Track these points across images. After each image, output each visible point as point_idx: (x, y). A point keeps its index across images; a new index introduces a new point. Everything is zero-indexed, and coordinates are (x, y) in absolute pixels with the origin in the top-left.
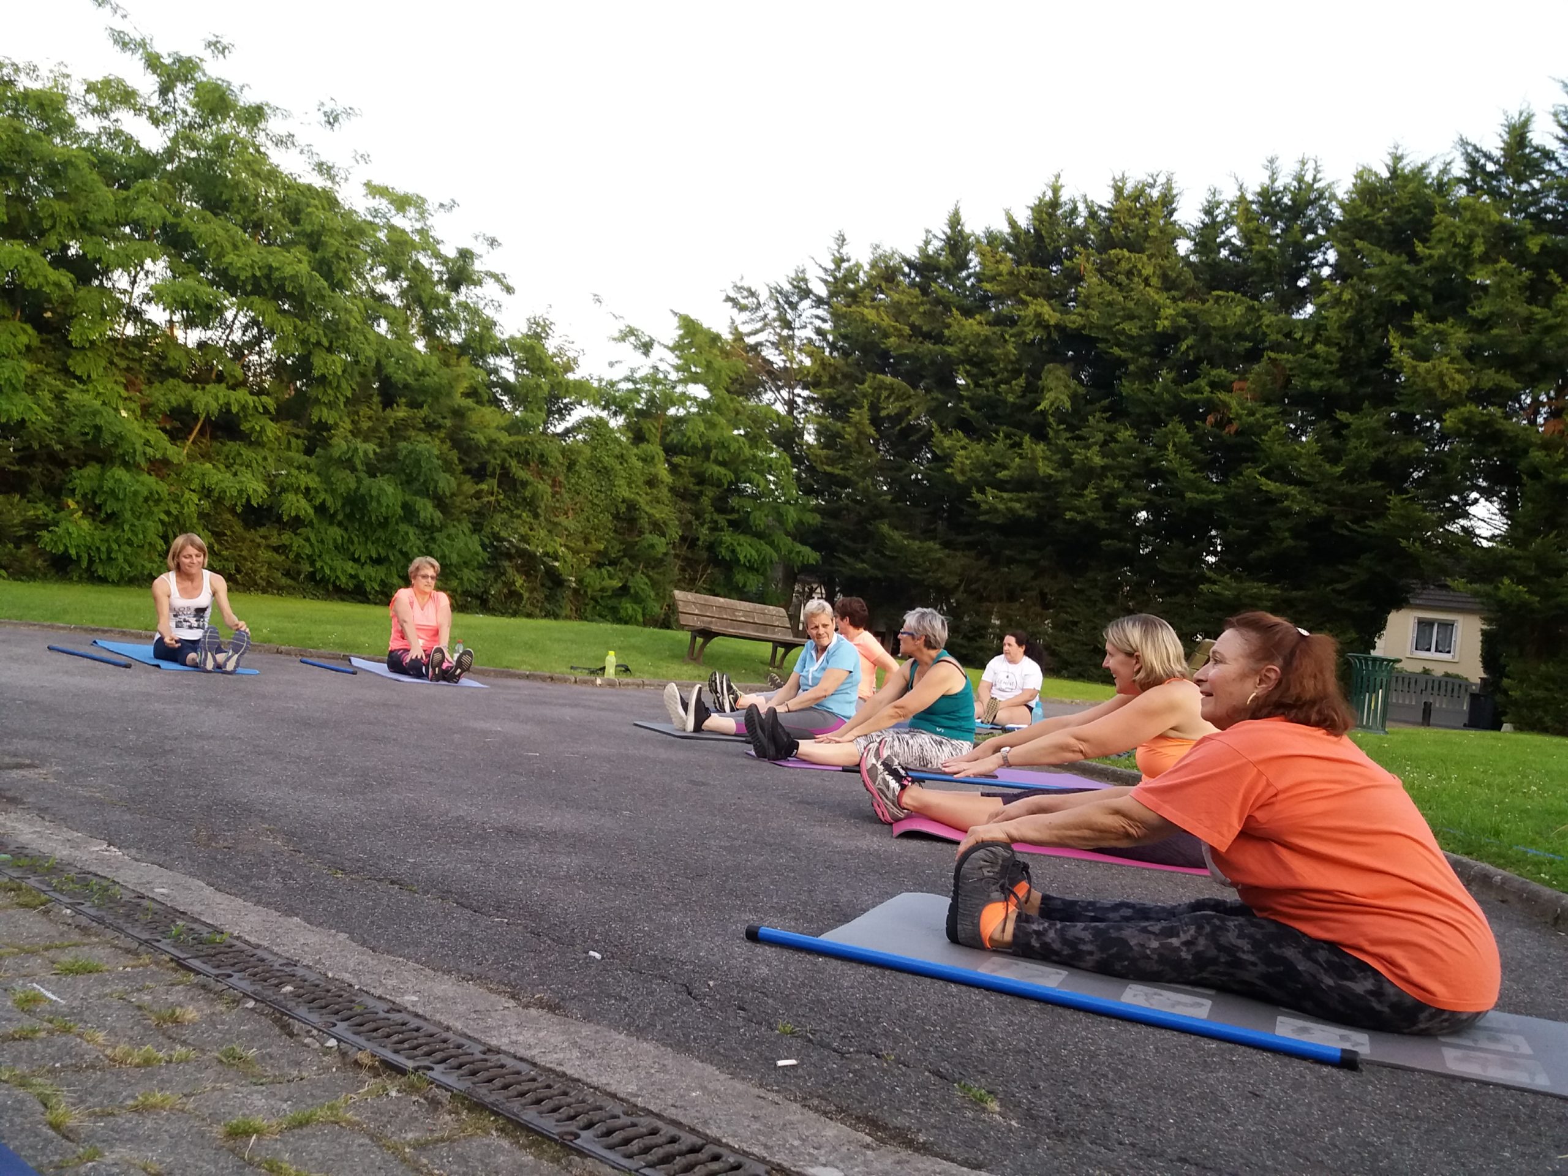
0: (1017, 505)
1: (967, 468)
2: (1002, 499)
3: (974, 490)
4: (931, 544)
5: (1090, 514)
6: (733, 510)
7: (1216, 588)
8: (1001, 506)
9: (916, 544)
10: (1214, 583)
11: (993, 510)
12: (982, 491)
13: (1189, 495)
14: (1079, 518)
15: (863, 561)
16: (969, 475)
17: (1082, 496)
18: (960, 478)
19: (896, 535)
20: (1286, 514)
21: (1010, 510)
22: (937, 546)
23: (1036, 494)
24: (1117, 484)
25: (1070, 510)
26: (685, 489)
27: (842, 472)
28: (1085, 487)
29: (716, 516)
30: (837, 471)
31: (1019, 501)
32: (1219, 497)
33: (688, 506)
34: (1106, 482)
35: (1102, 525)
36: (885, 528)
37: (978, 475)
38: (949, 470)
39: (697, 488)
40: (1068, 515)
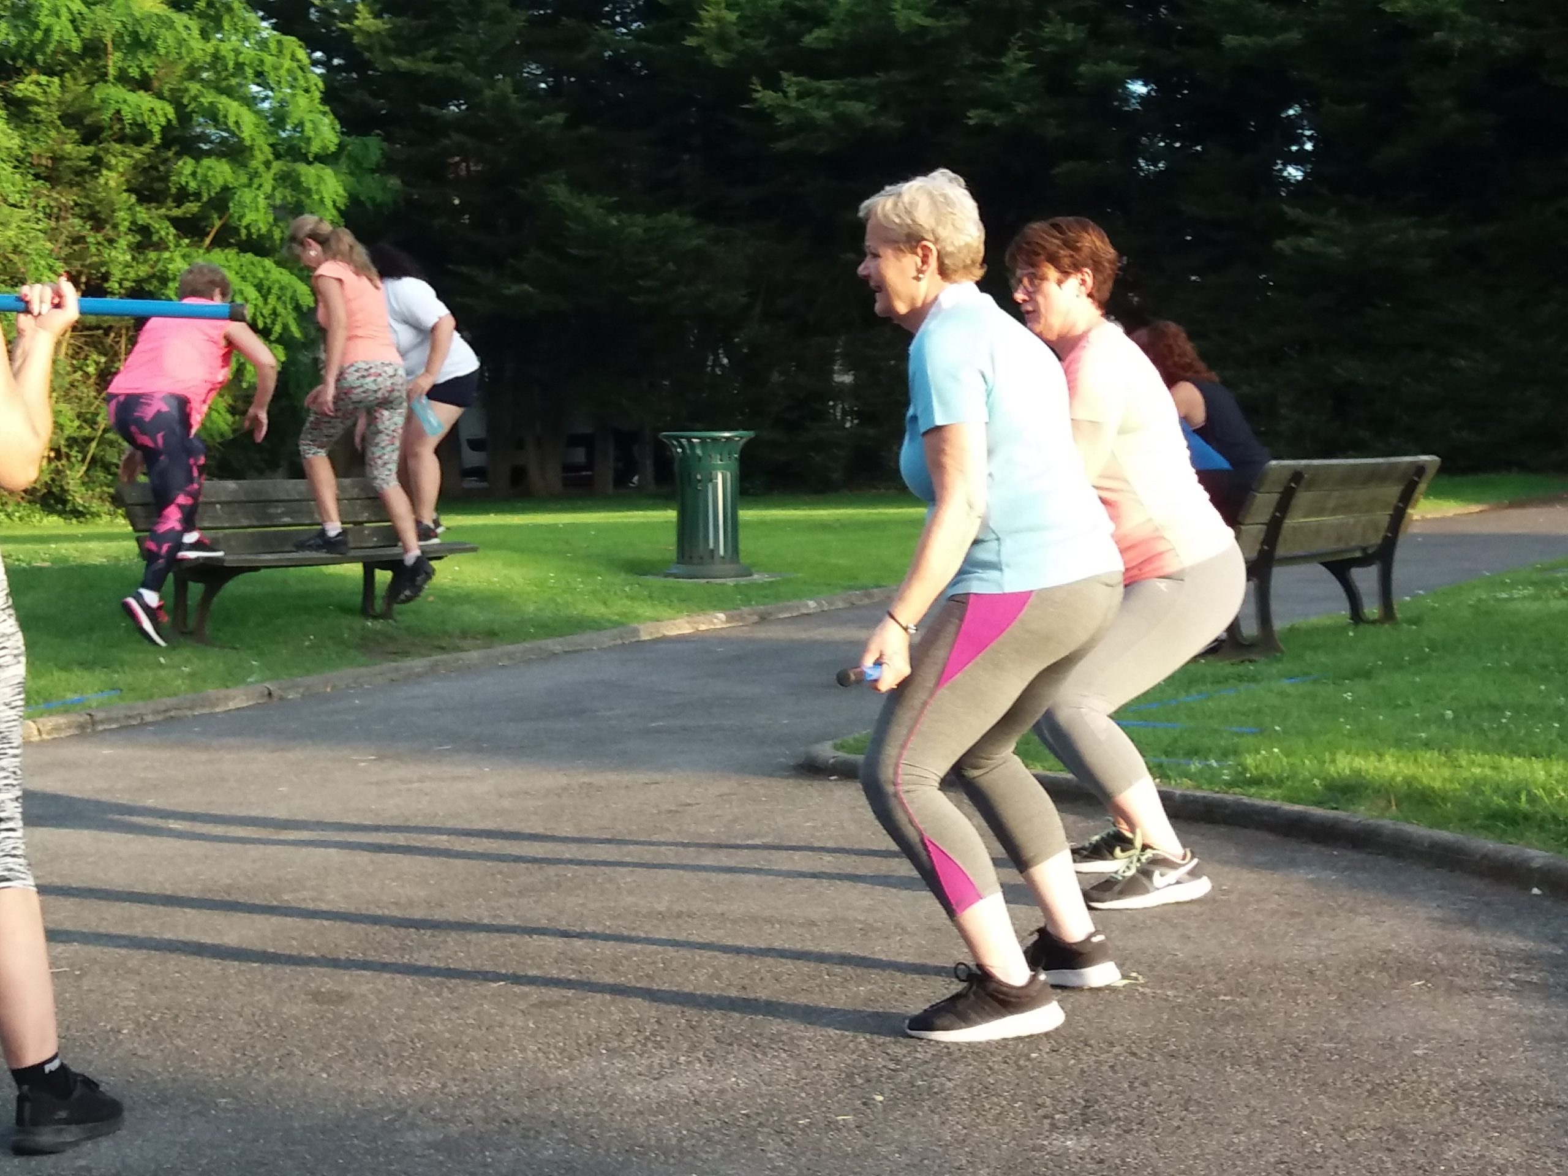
0: (857, 108)
1: (733, 31)
2: (821, 94)
3: (756, 83)
4: (672, 218)
5: (1021, 108)
6: (183, 196)
7: (1309, 243)
8: (821, 115)
9: (637, 225)
10: (1305, 230)
11: (804, 126)
12: (773, 83)
13: (1231, 40)
14: (998, 120)
15: (519, 278)
16: (738, 46)
17: (999, 69)
18: (718, 58)
19: (589, 206)
20: (1440, 58)
21: (843, 120)
22: (688, 221)
23: (897, 75)
24: (1071, 33)
25: (975, 104)
26: (56, 159)
27: (437, 68)
28: (1002, 48)
29: (143, 215)
30: (425, 68)
31: (859, 96)
32: (1294, 36)
33: (68, 198)
34: (1048, 30)
35: (1052, 130)
36: (560, 193)
37: (759, 44)
38: (691, 42)
39: (89, 150)
40: (974, 116)
